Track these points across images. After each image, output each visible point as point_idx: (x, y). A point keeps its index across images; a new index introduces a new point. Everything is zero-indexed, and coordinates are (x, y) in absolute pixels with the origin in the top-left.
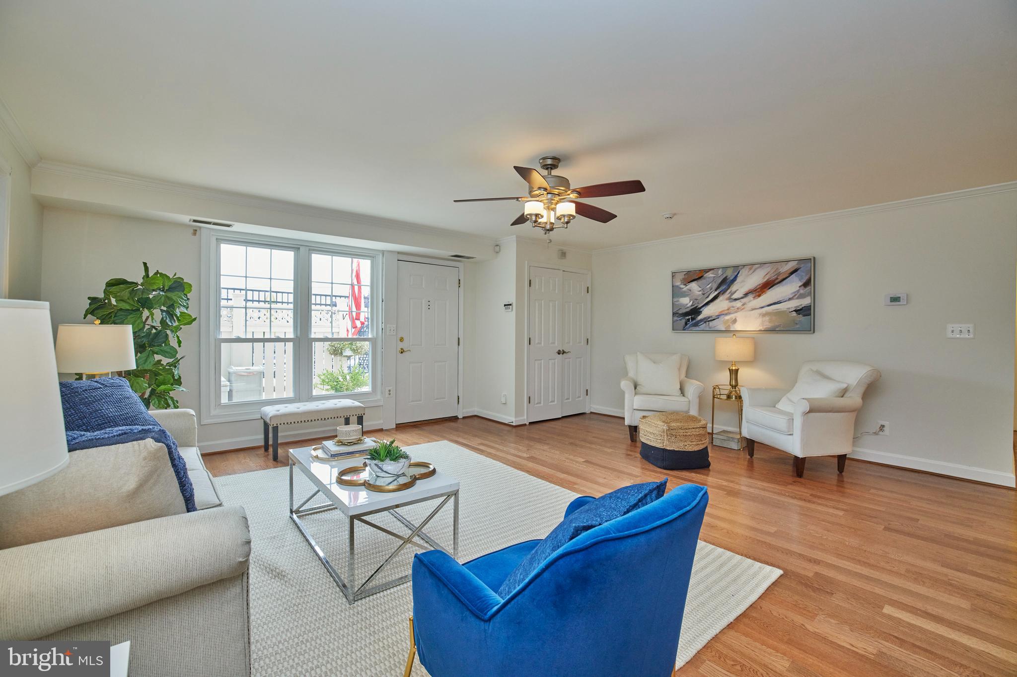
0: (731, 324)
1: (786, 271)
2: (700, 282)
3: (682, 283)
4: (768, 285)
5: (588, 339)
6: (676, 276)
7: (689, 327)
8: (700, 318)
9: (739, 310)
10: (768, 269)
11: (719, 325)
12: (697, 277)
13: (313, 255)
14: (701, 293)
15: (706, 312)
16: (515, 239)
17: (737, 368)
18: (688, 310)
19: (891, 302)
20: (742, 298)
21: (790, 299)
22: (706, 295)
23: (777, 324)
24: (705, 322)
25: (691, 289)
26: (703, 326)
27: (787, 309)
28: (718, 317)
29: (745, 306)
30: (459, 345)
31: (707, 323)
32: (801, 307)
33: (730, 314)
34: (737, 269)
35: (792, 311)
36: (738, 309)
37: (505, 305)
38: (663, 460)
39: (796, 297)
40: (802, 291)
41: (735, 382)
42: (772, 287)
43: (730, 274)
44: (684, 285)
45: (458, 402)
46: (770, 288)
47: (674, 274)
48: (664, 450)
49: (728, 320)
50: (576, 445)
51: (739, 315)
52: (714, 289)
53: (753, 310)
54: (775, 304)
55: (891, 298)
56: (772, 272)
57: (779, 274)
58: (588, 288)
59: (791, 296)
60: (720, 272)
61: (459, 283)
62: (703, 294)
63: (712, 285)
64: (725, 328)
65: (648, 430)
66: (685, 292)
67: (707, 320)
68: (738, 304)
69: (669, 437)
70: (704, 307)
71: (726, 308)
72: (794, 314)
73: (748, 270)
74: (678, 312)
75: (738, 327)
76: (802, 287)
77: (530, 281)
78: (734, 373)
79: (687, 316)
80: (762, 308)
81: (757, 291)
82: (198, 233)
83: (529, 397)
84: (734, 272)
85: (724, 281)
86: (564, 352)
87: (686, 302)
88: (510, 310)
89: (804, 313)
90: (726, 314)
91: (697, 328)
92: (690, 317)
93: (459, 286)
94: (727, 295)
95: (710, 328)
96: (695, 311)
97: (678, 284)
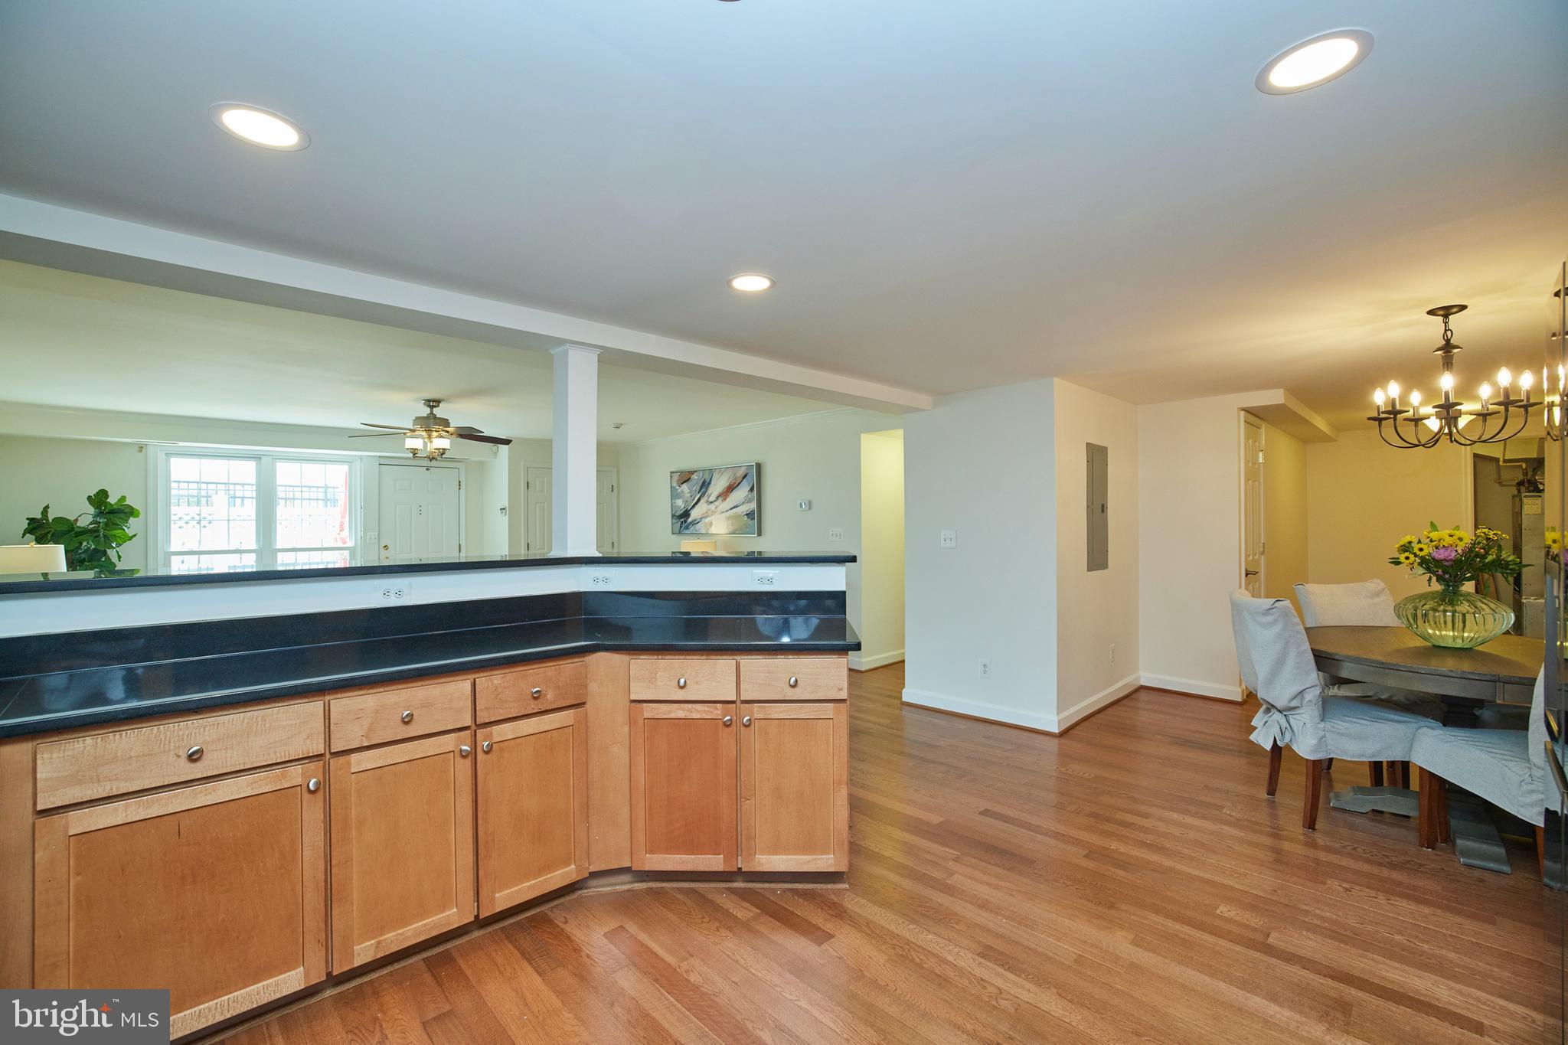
0: (708, 527)
1: (740, 475)
2: (689, 483)
3: (677, 484)
4: (731, 489)
5: (613, 543)
6: (673, 477)
7: (683, 530)
8: (690, 520)
9: (714, 513)
10: (730, 473)
11: (701, 527)
12: (687, 478)
13: (278, 464)
14: (689, 494)
15: (695, 514)
18: (681, 512)
19: (800, 507)
20: (715, 501)
22: (693, 497)
23: (736, 528)
24: (693, 525)
25: (683, 490)
26: (692, 530)
27: (742, 513)
28: (700, 519)
29: (717, 509)
30: (460, 552)
32: (751, 510)
33: (708, 516)
34: (712, 472)
35: (744, 516)
36: (713, 511)
37: (501, 509)
39: (748, 500)
40: (749, 497)
43: (707, 477)
44: (679, 486)
46: (731, 492)
49: (706, 523)
51: (713, 518)
52: (697, 491)
53: (722, 513)
54: (735, 507)
55: (800, 503)
56: (732, 476)
57: (736, 478)
59: (744, 501)
60: (701, 473)
61: (460, 485)
62: (691, 496)
63: (696, 487)
64: (705, 531)
66: (679, 493)
67: (694, 523)
68: (712, 507)
70: (692, 509)
71: (705, 511)
72: (746, 518)
73: (718, 473)
74: (675, 514)
75: (713, 530)
76: (750, 492)
77: (528, 483)
79: (681, 518)
80: (727, 511)
81: (724, 494)
82: (144, 449)
84: (710, 475)
85: (704, 483)
87: (680, 504)
88: (504, 514)
89: (751, 518)
90: (705, 517)
91: (688, 532)
92: (683, 519)
93: (460, 489)
94: (706, 498)
95: (696, 531)
96: (686, 514)
97: (675, 485)
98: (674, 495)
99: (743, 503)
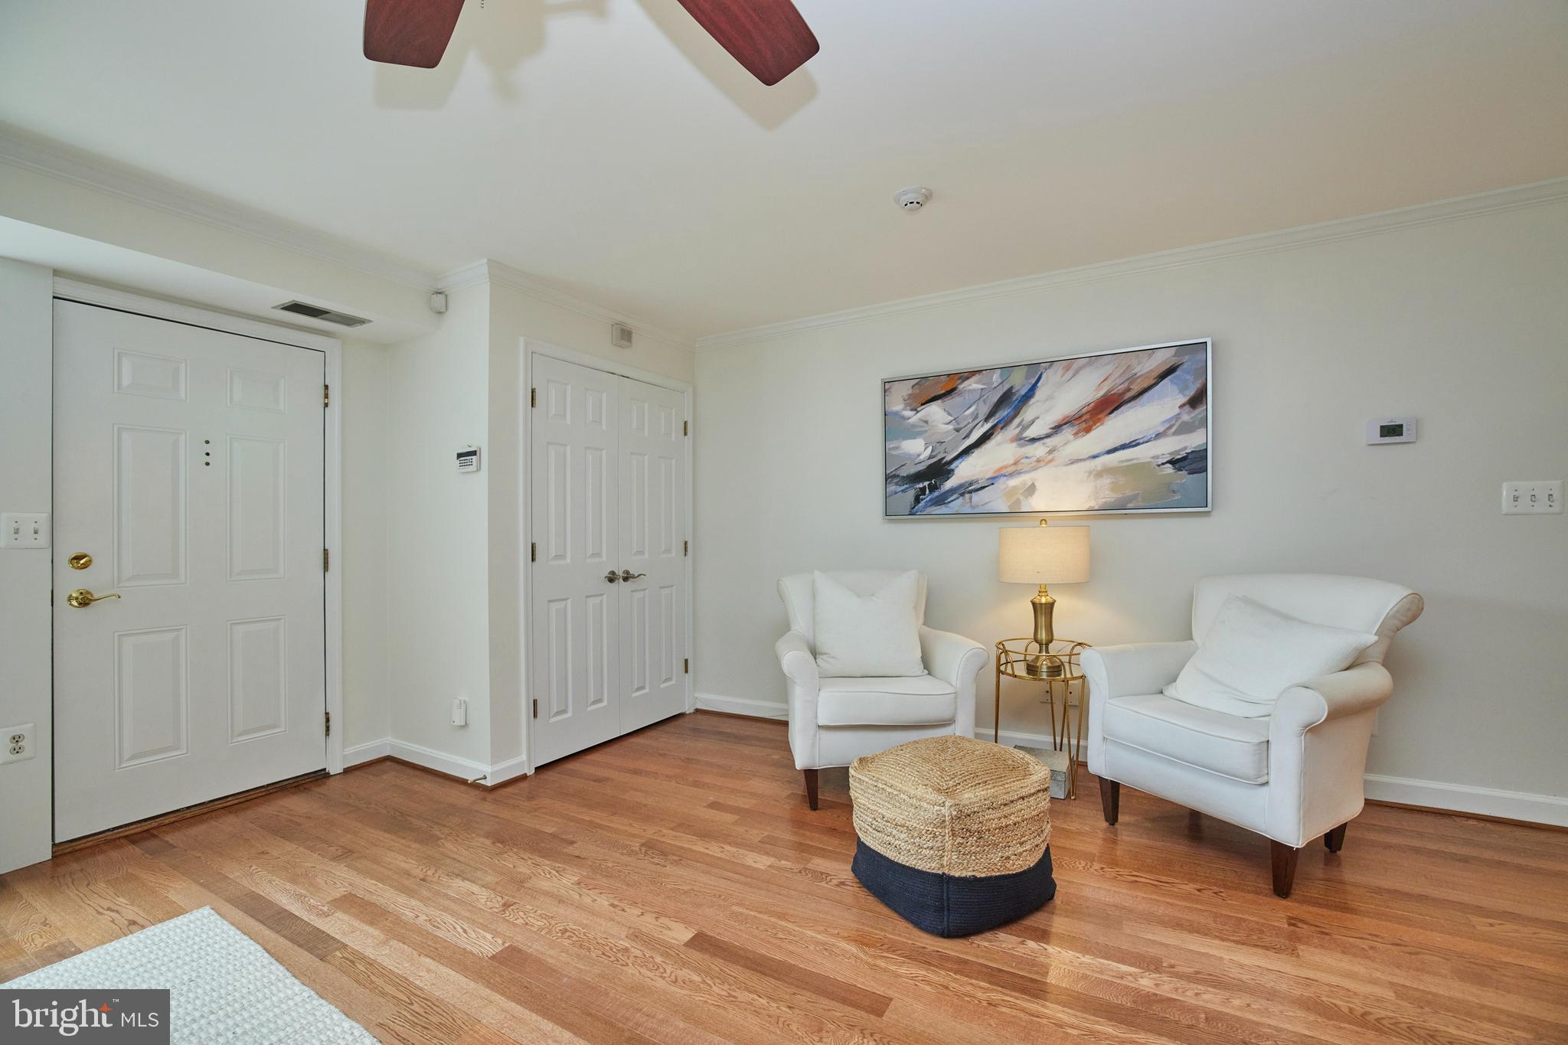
0: (1021, 498)
1: (1151, 371)
2: (949, 402)
3: (906, 405)
4: (1109, 405)
5: (686, 543)
6: (893, 390)
7: (926, 507)
8: (949, 484)
9: (1042, 464)
10: (1108, 369)
11: (994, 499)
12: (943, 392)
14: (951, 427)
15: (964, 471)
16: (485, 269)
17: (1051, 600)
18: (921, 467)
19: (1381, 436)
20: (1048, 436)
21: (1158, 436)
22: (964, 432)
23: (1128, 493)
24: (962, 495)
25: (928, 418)
26: (957, 504)
27: (1153, 458)
28: (992, 481)
29: (1055, 454)
30: (326, 568)
31: (967, 496)
32: (1183, 454)
33: (1019, 473)
34: (1036, 371)
35: (1163, 464)
36: (1038, 461)
37: (460, 455)
38: (940, 910)
39: (1173, 429)
40: (1186, 418)
41: (1047, 634)
42: (1116, 408)
43: (1019, 383)
44: (911, 410)
45: (328, 728)
46: (1111, 413)
47: (887, 385)
48: (943, 880)
49: (1015, 488)
50: (663, 854)
51: (1041, 477)
52: (982, 417)
53: (1073, 462)
54: (1124, 447)
55: (1381, 427)
56: (1117, 376)
57: (1133, 379)
58: (686, 423)
59: (1161, 429)
60: (996, 377)
61: (326, 396)
62: (957, 430)
63: (976, 409)
64: (1009, 506)
65: (888, 815)
66: (914, 426)
67: (966, 489)
68: (1039, 450)
69: (960, 840)
70: (960, 460)
71: (1012, 462)
72: (1169, 469)
73: (1060, 372)
74: (898, 473)
75: (1038, 502)
76: (1187, 408)
77: (533, 391)
78: (1044, 611)
79: (919, 482)
80: (1095, 457)
81: (1084, 418)
83: (535, 702)
84: (1027, 377)
85: (1005, 398)
86: (627, 577)
87: (917, 450)
88: (472, 468)
89: (1194, 466)
90: (1011, 475)
91: (943, 509)
92: (926, 484)
93: (326, 405)
94: (1012, 430)
95: (973, 507)
96: (939, 470)
97: (897, 406)
98: (892, 427)
99: (1160, 435)
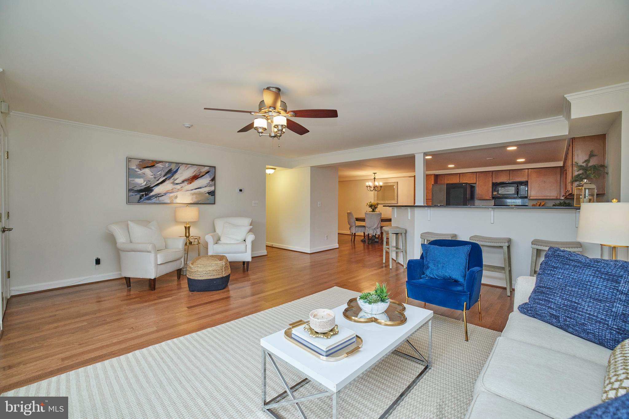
0: (174, 199)
1: (204, 171)
2: (152, 169)
3: (137, 167)
5: (8, 213)
6: (132, 161)
7: (143, 200)
8: (152, 194)
9: (179, 190)
10: (196, 168)
11: (166, 199)
12: (150, 165)
14: (152, 176)
15: (157, 190)
17: (189, 226)
18: (142, 188)
20: (181, 183)
22: (157, 179)
23: (199, 199)
25: (145, 173)
26: (154, 200)
27: (204, 191)
28: (165, 194)
29: (183, 188)
32: (210, 191)
33: (173, 192)
35: (206, 193)
39: (208, 185)
41: (189, 235)
42: (197, 179)
43: (173, 167)
44: (139, 169)
47: (129, 160)
48: (223, 278)
49: (172, 196)
51: (179, 194)
52: (163, 175)
53: (187, 191)
54: (198, 188)
55: (239, 189)
56: (198, 170)
57: (201, 172)
58: (7, 152)
60: (167, 165)
63: (161, 173)
64: (170, 201)
66: (140, 174)
67: (157, 196)
68: (178, 187)
69: (225, 269)
70: (156, 187)
71: (171, 189)
73: (185, 167)
74: (133, 189)
75: (178, 200)
76: (210, 181)
78: (188, 229)
79: (141, 192)
80: (192, 190)
81: (189, 180)
84: (176, 166)
85: (169, 171)
87: (141, 182)
89: (212, 194)
91: (150, 201)
92: (144, 193)
94: (171, 180)
95: (159, 201)
96: (148, 189)
97: (133, 168)
99: (205, 187)
